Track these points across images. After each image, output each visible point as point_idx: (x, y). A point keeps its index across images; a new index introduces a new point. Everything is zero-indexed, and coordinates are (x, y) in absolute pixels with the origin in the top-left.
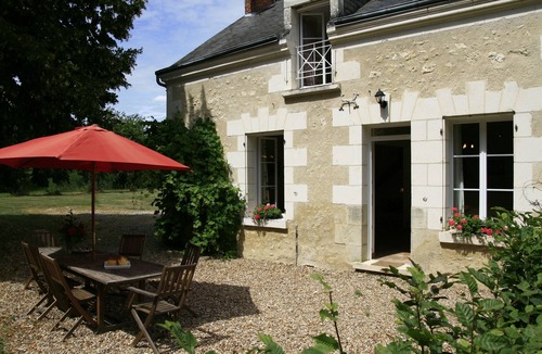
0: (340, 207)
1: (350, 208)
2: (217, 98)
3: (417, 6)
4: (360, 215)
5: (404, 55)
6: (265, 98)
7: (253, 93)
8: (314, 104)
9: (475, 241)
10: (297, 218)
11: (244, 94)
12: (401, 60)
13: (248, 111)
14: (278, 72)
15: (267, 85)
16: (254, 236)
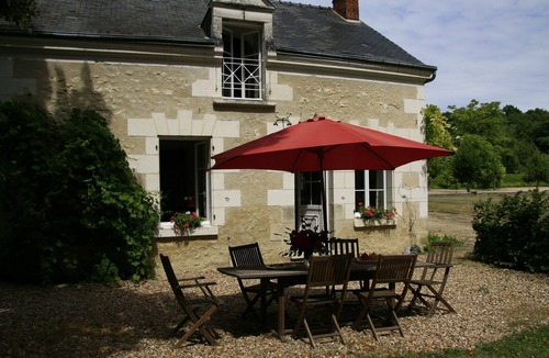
0: (276, 208)
1: (284, 209)
2: (109, 88)
3: (344, 59)
4: (294, 214)
5: (327, 90)
6: (187, 100)
7: (169, 92)
8: (247, 116)
9: (376, 223)
10: (229, 223)
11: (156, 91)
12: (325, 94)
13: (161, 111)
14: (206, 77)
15: (190, 88)
16: (173, 248)
